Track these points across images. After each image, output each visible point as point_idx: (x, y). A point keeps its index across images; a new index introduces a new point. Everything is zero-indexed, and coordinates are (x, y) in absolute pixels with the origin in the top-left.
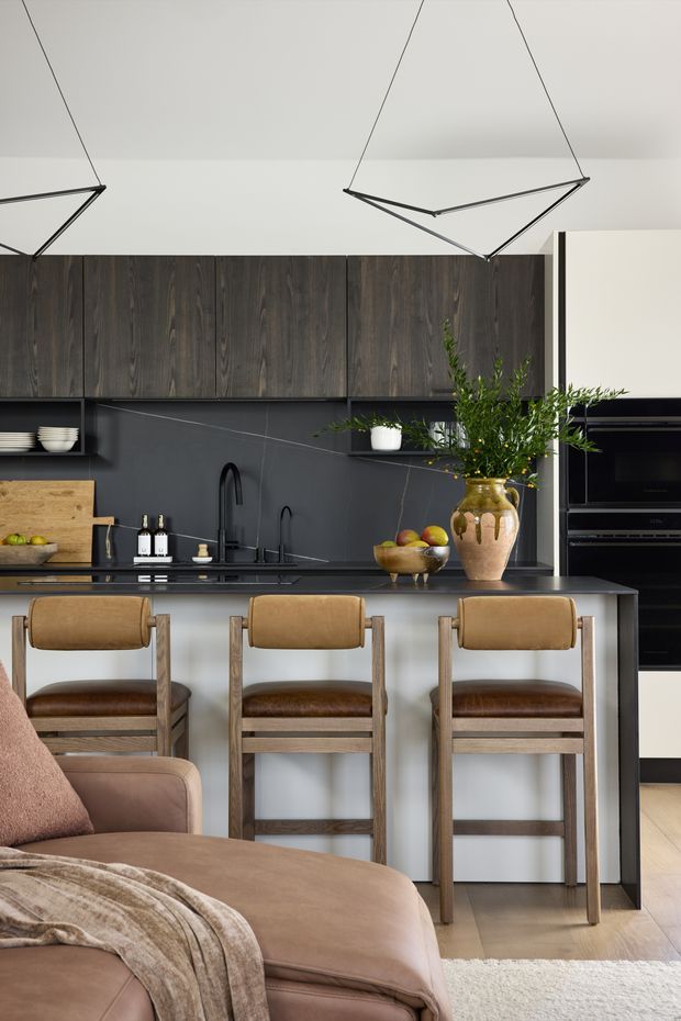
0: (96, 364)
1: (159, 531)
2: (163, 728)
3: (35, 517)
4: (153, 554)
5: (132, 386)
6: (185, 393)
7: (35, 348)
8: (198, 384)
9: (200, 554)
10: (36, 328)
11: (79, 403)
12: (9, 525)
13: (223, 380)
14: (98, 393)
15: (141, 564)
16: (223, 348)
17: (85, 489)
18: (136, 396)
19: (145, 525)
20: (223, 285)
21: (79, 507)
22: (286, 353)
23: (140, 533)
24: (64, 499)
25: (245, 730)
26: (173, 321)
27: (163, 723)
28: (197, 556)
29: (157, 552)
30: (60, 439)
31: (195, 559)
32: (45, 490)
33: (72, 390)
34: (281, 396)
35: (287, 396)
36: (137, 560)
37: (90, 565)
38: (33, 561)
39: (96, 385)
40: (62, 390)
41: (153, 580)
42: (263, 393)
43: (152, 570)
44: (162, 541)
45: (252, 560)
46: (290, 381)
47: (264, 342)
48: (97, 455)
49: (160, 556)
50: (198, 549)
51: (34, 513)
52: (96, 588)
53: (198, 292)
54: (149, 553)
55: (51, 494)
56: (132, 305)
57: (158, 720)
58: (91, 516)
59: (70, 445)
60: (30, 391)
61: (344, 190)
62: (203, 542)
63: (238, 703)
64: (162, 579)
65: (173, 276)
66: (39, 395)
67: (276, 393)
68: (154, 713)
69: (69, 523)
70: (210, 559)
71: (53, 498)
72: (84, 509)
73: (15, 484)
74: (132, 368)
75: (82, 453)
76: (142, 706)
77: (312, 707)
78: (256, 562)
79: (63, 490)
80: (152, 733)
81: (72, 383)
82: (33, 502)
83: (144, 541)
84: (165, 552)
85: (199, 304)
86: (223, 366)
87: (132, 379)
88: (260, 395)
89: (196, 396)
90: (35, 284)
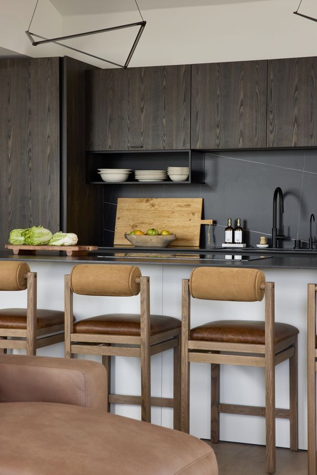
0: (198, 129)
1: (237, 228)
2: (144, 344)
3: (169, 219)
4: (233, 242)
5: (217, 142)
6: (248, 145)
7: (164, 120)
8: (256, 139)
9: (261, 242)
10: (164, 109)
11: (188, 152)
12: (155, 224)
13: (271, 137)
14: (198, 146)
15: (225, 248)
16: (271, 117)
17: (196, 203)
18: (220, 148)
19: (230, 225)
20: (272, 77)
21: (193, 214)
22: (310, 119)
23: (226, 229)
24: (185, 209)
25: (190, 348)
26: (242, 102)
27: (144, 341)
28: (259, 244)
29: (236, 241)
30: (178, 173)
31: (258, 246)
32: (175, 204)
33: (184, 144)
34: (307, 146)
35: (310, 145)
36: (224, 245)
37: (198, 248)
38: (159, 245)
39: (197, 142)
40: (179, 145)
41: (233, 257)
42: (295, 144)
43: (233, 252)
44: (239, 234)
45: (293, 247)
46: (312, 136)
47: (296, 111)
48: (204, 183)
49: (238, 243)
50: (260, 240)
51: (169, 217)
52: (202, 262)
53: (257, 83)
54: (231, 242)
55: (179, 206)
56: (218, 93)
57: (141, 339)
58: (200, 219)
59: (185, 177)
60: (161, 146)
61: (294, 13)
62: (263, 236)
63: (186, 332)
64: (238, 257)
65: (242, 74)
66: (166, 149)
67: (303, 143)
68: (139, 335)
69: (188, 223)
70: (267, 246)
71: (179, 208)
72: (196, 215)
73: (159, 200)
74: (218, 131)
75: (189, 182)
76: (134, 330)
77: (230, 336)
78: (294, 248)
79: (185, 203)
80: (139, 346)
81: (184, 141)
82: (169, 211)
83: (229, 234)
84: (241, 241)
85: (257, 90)
86: (271, 128)
87: (218, 138)
88: (293, 146)
89: (254, 147)
90: (164, 83)
